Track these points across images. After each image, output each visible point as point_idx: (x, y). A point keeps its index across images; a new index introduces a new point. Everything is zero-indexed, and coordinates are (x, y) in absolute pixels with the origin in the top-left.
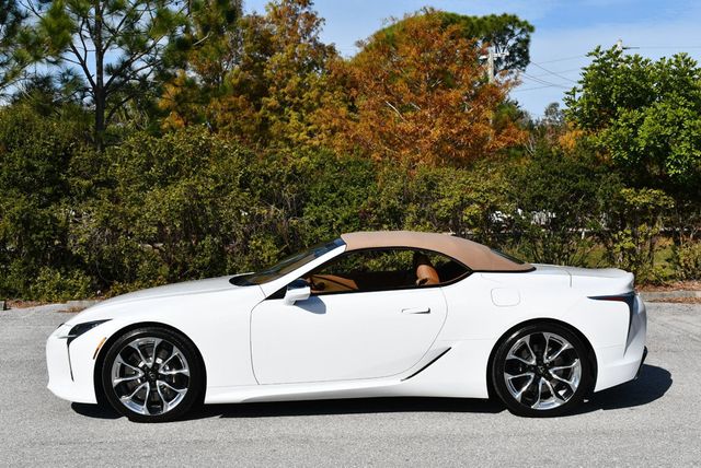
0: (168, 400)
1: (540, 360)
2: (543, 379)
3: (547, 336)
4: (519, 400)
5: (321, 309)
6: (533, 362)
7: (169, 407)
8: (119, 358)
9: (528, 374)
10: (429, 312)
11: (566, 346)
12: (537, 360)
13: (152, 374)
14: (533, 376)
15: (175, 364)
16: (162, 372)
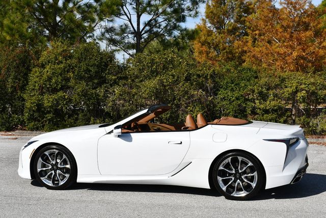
0: (62, 180)
1: (237, 171)
2: (238, 180)
3: (240, 158)
4: (225, 191)
5: (130, 140)
6: (234, 172)
7: (61, 183)
8: (40, 159)
9: (231, 177)
10: (181, 143)
11: (250, 164)
12: (236, 171)
13: (55, 167)
14: (233, 179)
15: (65, 162)
16: (59, 166)
